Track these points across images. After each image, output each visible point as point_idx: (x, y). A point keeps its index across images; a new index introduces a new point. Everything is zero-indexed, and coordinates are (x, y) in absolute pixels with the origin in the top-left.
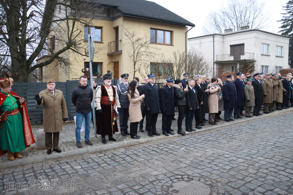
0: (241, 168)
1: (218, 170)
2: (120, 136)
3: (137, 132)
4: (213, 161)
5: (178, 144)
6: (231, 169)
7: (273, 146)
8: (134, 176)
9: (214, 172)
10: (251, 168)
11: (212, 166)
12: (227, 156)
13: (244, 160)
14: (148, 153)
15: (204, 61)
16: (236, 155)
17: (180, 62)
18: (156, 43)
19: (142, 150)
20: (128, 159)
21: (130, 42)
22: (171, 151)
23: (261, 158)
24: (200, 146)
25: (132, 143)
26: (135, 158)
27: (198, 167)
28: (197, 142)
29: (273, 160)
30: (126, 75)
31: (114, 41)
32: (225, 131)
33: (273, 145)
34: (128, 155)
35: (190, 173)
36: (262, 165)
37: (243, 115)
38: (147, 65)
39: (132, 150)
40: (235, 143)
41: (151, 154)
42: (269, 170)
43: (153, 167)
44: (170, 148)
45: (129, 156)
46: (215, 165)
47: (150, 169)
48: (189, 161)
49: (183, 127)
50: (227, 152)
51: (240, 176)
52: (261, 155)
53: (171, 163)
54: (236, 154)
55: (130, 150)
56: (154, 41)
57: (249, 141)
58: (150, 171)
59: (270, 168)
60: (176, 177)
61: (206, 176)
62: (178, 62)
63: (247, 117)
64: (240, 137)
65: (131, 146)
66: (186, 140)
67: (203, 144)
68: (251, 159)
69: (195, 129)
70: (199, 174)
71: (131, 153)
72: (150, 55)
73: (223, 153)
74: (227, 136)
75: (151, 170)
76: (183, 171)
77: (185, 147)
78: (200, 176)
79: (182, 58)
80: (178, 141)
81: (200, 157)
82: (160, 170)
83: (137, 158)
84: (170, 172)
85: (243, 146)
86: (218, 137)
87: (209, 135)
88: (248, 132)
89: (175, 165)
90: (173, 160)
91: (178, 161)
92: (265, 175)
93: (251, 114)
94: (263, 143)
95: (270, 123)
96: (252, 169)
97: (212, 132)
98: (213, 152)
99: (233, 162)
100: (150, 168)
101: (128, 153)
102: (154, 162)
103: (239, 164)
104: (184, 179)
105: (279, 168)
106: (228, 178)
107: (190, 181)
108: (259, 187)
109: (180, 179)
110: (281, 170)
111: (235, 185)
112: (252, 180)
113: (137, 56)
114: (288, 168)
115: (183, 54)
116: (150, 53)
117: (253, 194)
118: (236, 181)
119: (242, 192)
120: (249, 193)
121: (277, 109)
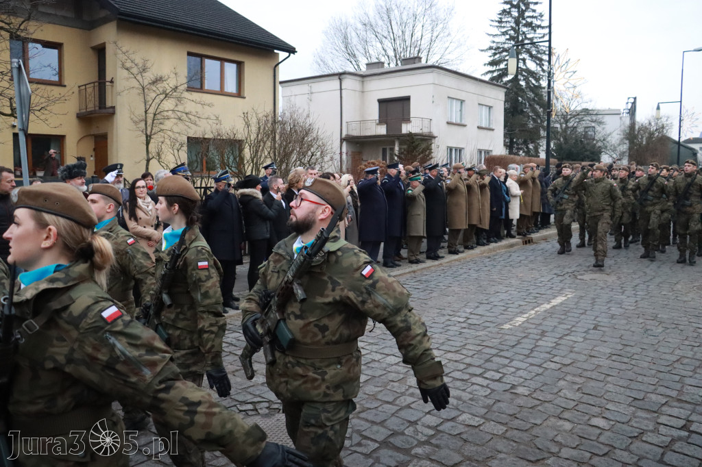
0: (392, 376)
6: (370, 382)
7: (464, 325)
15: (314, 135)
16: (383, 348)
17: (258, 136)
18: (201, 89)
21: (136, 84)
22: (232, 349)
29: (461, 355)
30: (119, 167)
31: (94, 83)
33: (464, 322)
37: (402, 258)
38: (178, 144)
42: (451, 377)
44: (229, 340)
50: (362, 344)
51: (388, 395)
52: (439, 345)
54: (381, 347)
56: (196, 84)
59: (452, 373)
60: (241, 409)
62: (253, 137)
63: (411, 262)
72: (187, 120)
76: (258, 393)
79: (262, 128)
89: (239, 380)
90: (234, 370)
95: (461, 275)
99: (373, 366)
103: (387, 369)
104: (259, 411)
105: (471, 370)
106: (361, 402)
107: (274, 415)
108: (428, 416)
109: (250, 413)
110: (476, 375)
111: (376, 415)
112: (414, 402)
113: (154, 120)
114: (489, 370)
115: (266, 117)
116: (186, 114)
117: (414, 431)
118: (379, 406)
119: (390, 430)
120: (406, 432)
121: (479, 244)
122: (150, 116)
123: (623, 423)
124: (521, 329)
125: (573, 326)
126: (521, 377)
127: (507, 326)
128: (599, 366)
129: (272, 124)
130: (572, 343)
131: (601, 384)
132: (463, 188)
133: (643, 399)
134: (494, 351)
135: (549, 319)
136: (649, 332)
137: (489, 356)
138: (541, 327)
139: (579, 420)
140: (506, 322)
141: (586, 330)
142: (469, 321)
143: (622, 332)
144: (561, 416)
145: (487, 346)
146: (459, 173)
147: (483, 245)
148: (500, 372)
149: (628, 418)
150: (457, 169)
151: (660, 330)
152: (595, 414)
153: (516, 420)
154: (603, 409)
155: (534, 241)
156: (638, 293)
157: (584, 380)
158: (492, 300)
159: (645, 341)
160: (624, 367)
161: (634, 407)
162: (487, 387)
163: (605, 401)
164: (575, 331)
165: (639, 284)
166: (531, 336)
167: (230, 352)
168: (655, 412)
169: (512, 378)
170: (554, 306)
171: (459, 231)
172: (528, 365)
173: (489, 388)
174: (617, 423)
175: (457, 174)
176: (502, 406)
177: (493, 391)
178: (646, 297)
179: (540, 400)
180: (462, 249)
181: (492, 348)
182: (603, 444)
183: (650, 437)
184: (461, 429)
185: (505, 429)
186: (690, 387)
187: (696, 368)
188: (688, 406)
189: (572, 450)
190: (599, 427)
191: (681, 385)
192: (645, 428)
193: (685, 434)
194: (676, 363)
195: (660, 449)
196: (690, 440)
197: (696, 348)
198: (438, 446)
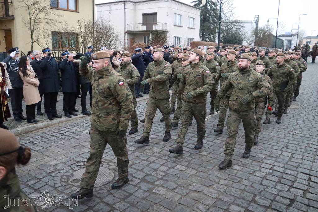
0: (146, 147)
2: (14, 122)
3: (35, 116)
5: (82, 126)
6: (136, 150)
8: (29, 170)
10: (156, 147)
12: (133, 136)
14: (47, 140)
15: (112, 31)
17: (85, 32)
18: (57, 8)
19: (40, 137)
22: (74, 135)
25: (28, 129)
26: (31, 146)
30: (17, 49)
31: (2, 3)
38: (47, 35)
39: (28, 138)
41: (50, 140)
43: (53, 155)
44: (72, 131)
47: (49, 158)
49: (88, 106)
51: (144, 156)
53: (72, 149)
55: (26, 138)
56: (55, 5)
58: (48, 161)
60: (78, 165)
61: (110, 161)
62: (83, 32)
65: (28, 133)
68: (157, 137)
71: (26, 141)
72: (51, 23)
75: (49, 159)
76: (85, 157)
78: (104, 161)
79: (87, 28)
80: (82, 122)
82: (60, 158)
83: (33, 147)
84: (71, 160)
89: (77, 150)
90: (75, 146)
91: (81, 146)
100: (48, 157)
101: (23, 141)
102: (53, 150)
106: (133, 160)
108: (162, 166)
109: (82, 167)
112: (156, 160)
113: (34, 23)
114: (190, 144)
115: (89, 22)
116: (51, 20)
117: (156, 174)
118: (141, 162)
119: (145, 173)
120: (152, 174)
122: (33, 21)
129: (92, 26)
133: (256, 156)
137: (190, 137)
138: (213, 123)
149: (249, 165)
150: (177, 48)
152: (235, 164)
153: (201, 167)
154: (239, 161)
161: (252, 160)
163: (240, 158)
166: (209, 127)
167: (73, 137)
168: (260, 162)
172: (207, 141)
173: (190, 152)
174: (244, 168)
176: (195, 160)
177: (191, 154)
179: (212, 158)
181: (191, 133)
182: (237, 177)
183: (258, 174)
184: (177, 172)
185: (196, 171)
186: (275, 150)
187: (278, 141)
188: (274, 159)
189: (225, 180)
190: (236, 170)
191: (271, 149)
192: (255, 169)
193: (271, 171)
194: (270, 139)
195: (261, 178)
196: (273, 174)
197: (278, 132)
198: (166, 180)
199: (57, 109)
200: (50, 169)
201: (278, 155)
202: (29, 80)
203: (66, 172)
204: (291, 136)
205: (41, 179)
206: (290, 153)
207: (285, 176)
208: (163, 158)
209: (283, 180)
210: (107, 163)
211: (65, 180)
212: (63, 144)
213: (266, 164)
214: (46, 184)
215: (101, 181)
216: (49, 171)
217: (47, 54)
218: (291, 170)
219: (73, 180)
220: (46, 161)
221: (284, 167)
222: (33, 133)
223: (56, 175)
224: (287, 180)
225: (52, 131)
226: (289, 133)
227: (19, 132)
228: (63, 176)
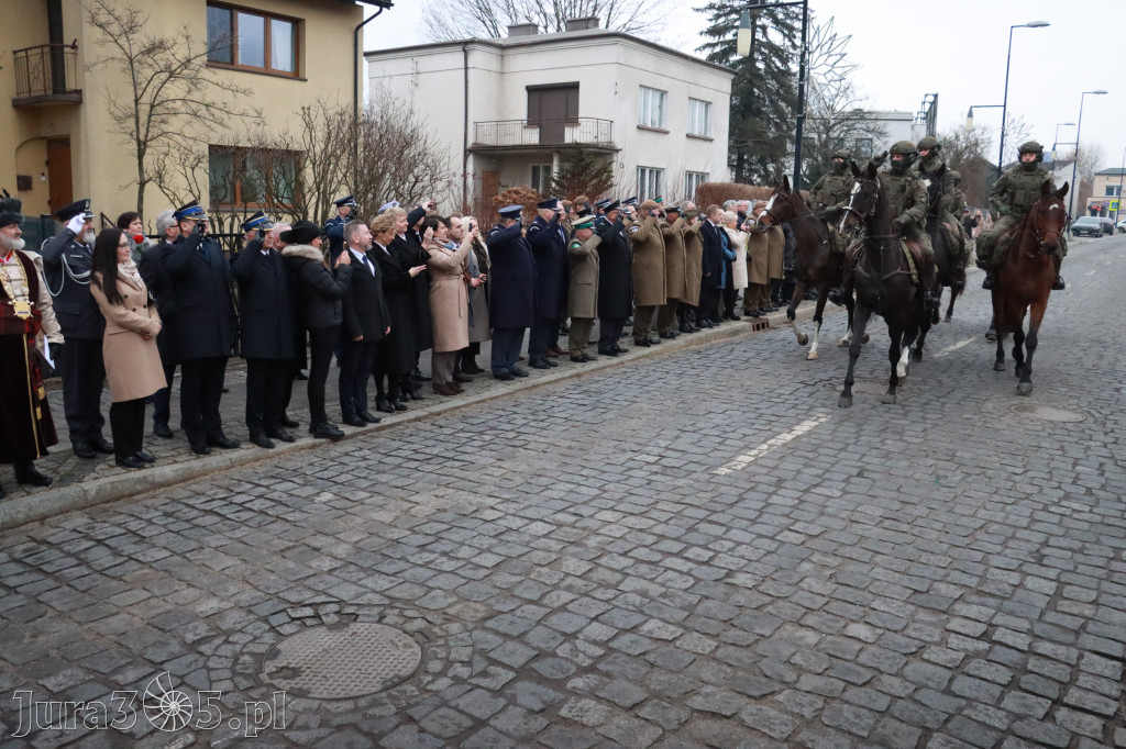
0: (539, 556)
1: (452, 572)
2: (70, 460)
4: (438, 538)
5: (311, 478)
6: (503, 565)
7: (655, 468)
8: (121, 630)
9: (441, 581)
10: (574, 555)
11: (432, 557)
12: (489, 515)
13: (549, 526)
14: (187, 525)
15: (422, 147)
16: (525, 508)
17: (326, 147)
18: (231, 64)
19: (161, 513)
20: (101, 557)
22: (280, 510)
23: (608, 516)
24: (394, 483)
25: (120, 487)
26: (129, 547)
27: (379, 568)
28: (382, 467)
29: (649, 521)
32: (490, 417)
33: (656, 463)
34: (100, 542)
35: (346, 592)
36: (611, 540)
37: (559, 353)
38: (192, 159)
39: (121, 519)
40: (521, 464)
41: (198, 526)
42: (632, 557)
43: (205, 580)
44: (275, 495)
45: (107, 545)
46: (444, 554)
47: (191, 589)
48: (345, 546)
49: (333, 408)
50: (491, 502)
51: (531, 588)
52: (612, 504)
53: (276, 559)
54: (522, 506)
55: (114, 519)
56: (223, 55)
57: (573, 453)
58: (191, 598)
59: (635, 551)
60: (293, 615)
61: (409, 602)
62: (319, 148)
63: (575, 359)
64: (542, 440)
65: (119, 499)
66: (340, 460)
67: (407, 472)
68: (576, 521)
69: (376, 414)
70: (381, 593)
71: (113, 528)
72: (208, 116)
73: (478, 503)
74: (497, 436)
75: (193, 592)
76: (321, 587)
77: (335, 489)
78: (387, 602)
79: (333, 133)
80: (311, 464)
81: (391, 525)
82: (233, 590)
83: (138, 548)
84: (269, 597)
85: (549, 474)
86: (464, 444)
87: (432, 435)
88: (574, 418)
89: (291, 565)
90: (283, 548)
91: (305, 548)
92: (618, 577)
93: (591, 351)
94: (623, 458)
95: (653, 382)
96: (574, 560)
97: (442, 423)
98: (440, 503)
99: (509, 539)
100: (190, 585)
101: (103, 530)
102: (208, 563)
103: (532, 545)
104: (324, 619)
105: (666, 545)
106: (489, 601)
107: (347, 625)
108: (594, 624)
109: (309, 622)
110: (671, 554)
111: (512, 623)
112: (572, 601)
113: (150, 116)
114: (693, 545)
115: (341, 115)
116: (207, 105)
117: (571, 650)
118: (517, 608)
119: (534, 649)
120: (559, 652)
121: (683, 330)
122: (144, 109)
123: (895, 632)
124: (745, 475)
125: (827, 471)
126: (742, 557)
127: (723, 471)
128: (863, 538)
129: (350, 128)
130: (823, 499)
131: (865, 568)
132: (658, 240)
133: (928, 591)
134: (702, 514)
135: (790, 459)
136: (943, 481)
137: (693, 522)
138: (776, 473)
139: (829, 627)
140: (722, 465)
141: (846, 476)
142: (664, 462)
143: (902, 481)
144: (801, 622)
145: (691, 505)
146: (653, 215)
147: (691, 331)
148: (709, 549)
149: (904, 622)
150: (649, 208)
151: (957, 478)
152: (854, 618)
153: (733, 629)
154: (867, 609)
155: (770, 325)
156: (928, 416)
157: (839, 561)
158: (700, 425)
159: (936, 495)
160: (901, 538)
161: (914, 604)
162: (689, 574)
163: (870, 596)
164: (829, 479)
165: (931, 400)
166: (760, 487)
167: (277, 517)
168: (944, 612)
169: (729, 559)
170: (798, 437)
171: (652, 308)
172: (754, 536)
173: (692, 575)
174: (887, 632)
175: (649, 218)
176: (711, 605)
177: (698, 580)
178: (940, 423)
179: (771, 596)
180: (656, 338)
181: (698, 507)
182: (863, 666)
183: (934, 654)
184: (647, 645)
185: (715, 644)
186: (997, 571)
187: (1008, 538)
188: (992, 601)
189: (817, 677)
190: (859, 640)
191: (984, 567)
192: (927, 639)
193: (984, 646)
194: (979, 532)
195: (947, 671)
196: (990, 657)
197: (1009, 508)
198: (608, 675)
199: (223, 417)
200: (197, 628)
201: (1010, 590)
202: (124, 316)
203: (252, 641)
204: (1056, 519)
205: (163, 663)
206: (1052, 580)
207: (1032, 663)
208: (598, 594)
209: (1026, 680)
210: (396, 611)
211: (247, 668)
212: (241, 542)
213: (966, 621)
214: (179, 681)
215: (374, 674)
216: (190, 637)
217: (193, 224)
218: (1054, 642)
219: (274, 669)
220: (181, 601)
221: (1030, 632)
222: (138, 501)
223: (216, 649)
224: (1041, 679)
225: (204, 494)
226: (1045, 509)
227: (90, 498)
228: (242, 654)
